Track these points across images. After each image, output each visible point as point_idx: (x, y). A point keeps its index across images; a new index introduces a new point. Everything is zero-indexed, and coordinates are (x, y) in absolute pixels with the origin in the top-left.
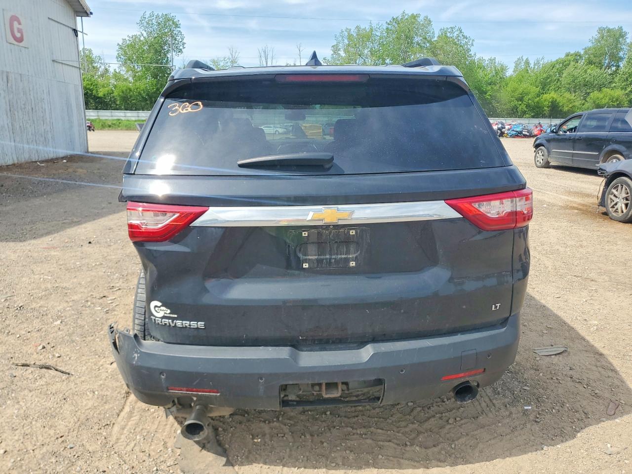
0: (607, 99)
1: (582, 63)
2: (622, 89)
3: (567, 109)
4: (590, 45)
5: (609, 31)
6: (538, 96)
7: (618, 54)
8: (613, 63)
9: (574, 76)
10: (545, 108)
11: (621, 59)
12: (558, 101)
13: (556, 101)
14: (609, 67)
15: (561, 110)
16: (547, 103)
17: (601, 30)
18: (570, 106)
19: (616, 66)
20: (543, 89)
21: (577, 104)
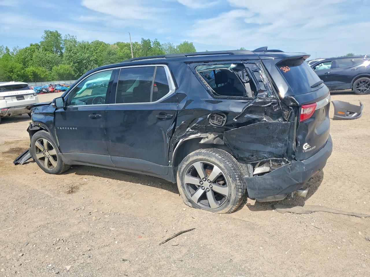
0: (63, 70)
1: (41, 50)
2: (68, 64)
3: (43, 76)
4: (43, 40)
5: (51, 32)
6: (23, 69)
7: (60, 46)
8: (58, 50)
9: (40, 57)
10: (30, 77)
11: (62, 48)
12: (36, 72)
13: (35, 72)
14: (57, 52)
15: (40, 77)
16: (30, 73)
17: (46, 32)
18: (45, 75)
19: (60, 52)
20: (24, 64)
21: (47, 73)
